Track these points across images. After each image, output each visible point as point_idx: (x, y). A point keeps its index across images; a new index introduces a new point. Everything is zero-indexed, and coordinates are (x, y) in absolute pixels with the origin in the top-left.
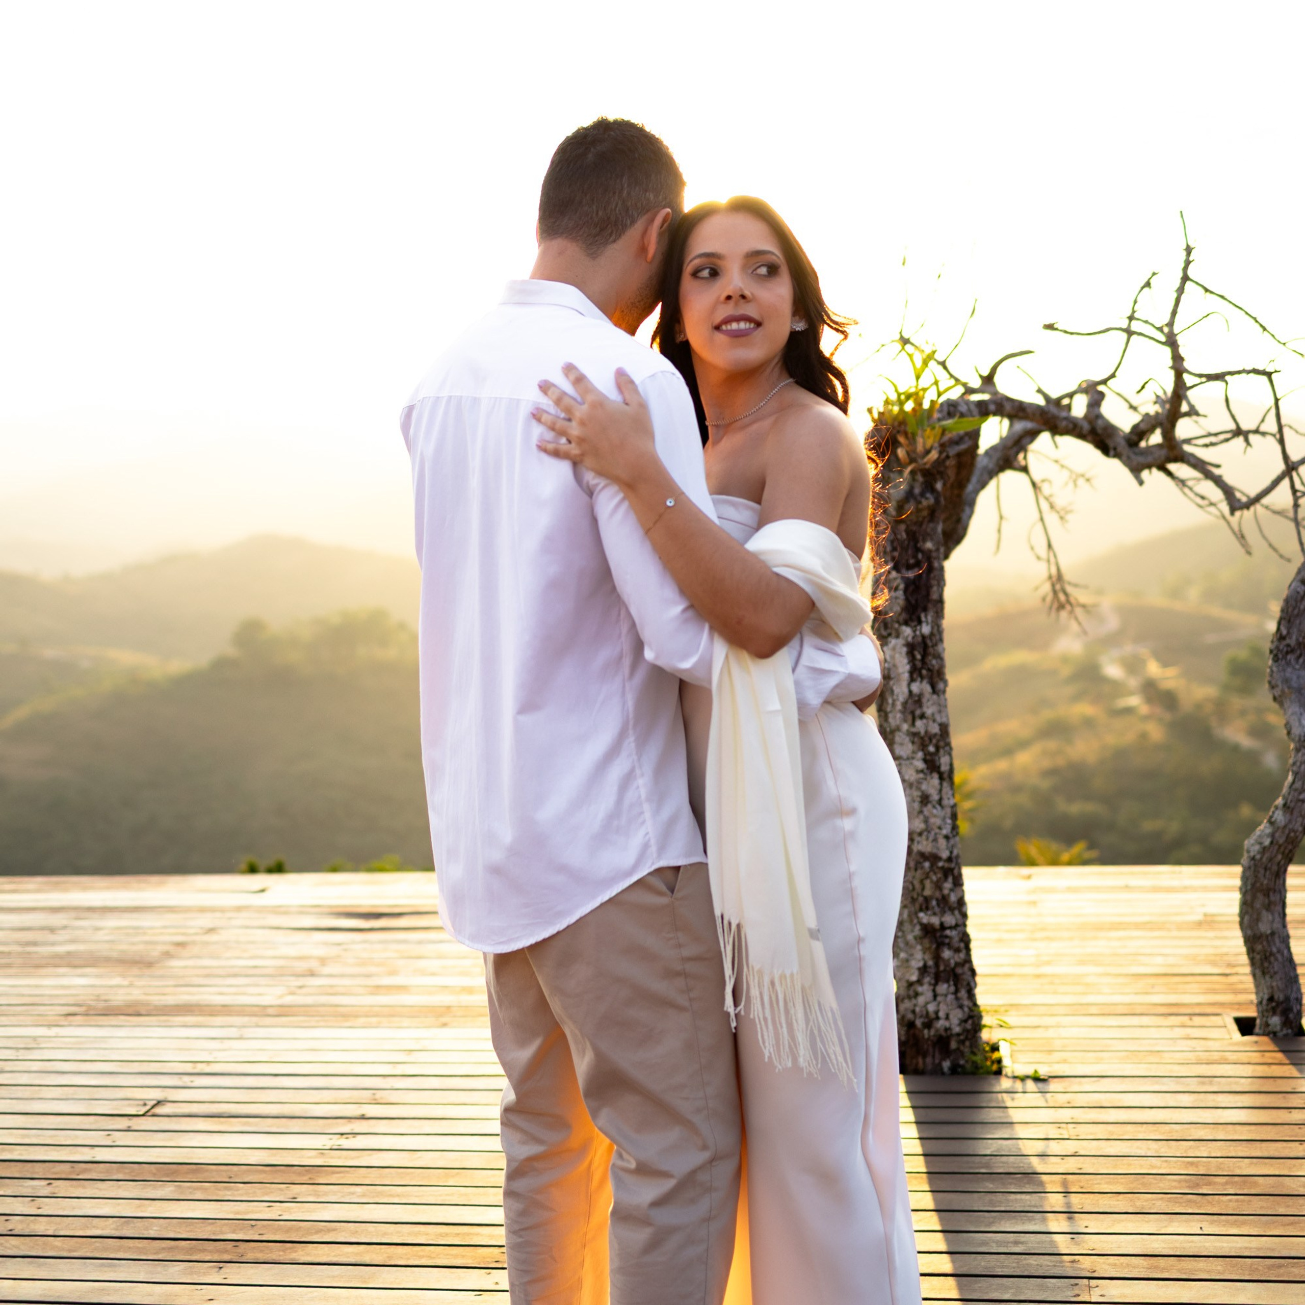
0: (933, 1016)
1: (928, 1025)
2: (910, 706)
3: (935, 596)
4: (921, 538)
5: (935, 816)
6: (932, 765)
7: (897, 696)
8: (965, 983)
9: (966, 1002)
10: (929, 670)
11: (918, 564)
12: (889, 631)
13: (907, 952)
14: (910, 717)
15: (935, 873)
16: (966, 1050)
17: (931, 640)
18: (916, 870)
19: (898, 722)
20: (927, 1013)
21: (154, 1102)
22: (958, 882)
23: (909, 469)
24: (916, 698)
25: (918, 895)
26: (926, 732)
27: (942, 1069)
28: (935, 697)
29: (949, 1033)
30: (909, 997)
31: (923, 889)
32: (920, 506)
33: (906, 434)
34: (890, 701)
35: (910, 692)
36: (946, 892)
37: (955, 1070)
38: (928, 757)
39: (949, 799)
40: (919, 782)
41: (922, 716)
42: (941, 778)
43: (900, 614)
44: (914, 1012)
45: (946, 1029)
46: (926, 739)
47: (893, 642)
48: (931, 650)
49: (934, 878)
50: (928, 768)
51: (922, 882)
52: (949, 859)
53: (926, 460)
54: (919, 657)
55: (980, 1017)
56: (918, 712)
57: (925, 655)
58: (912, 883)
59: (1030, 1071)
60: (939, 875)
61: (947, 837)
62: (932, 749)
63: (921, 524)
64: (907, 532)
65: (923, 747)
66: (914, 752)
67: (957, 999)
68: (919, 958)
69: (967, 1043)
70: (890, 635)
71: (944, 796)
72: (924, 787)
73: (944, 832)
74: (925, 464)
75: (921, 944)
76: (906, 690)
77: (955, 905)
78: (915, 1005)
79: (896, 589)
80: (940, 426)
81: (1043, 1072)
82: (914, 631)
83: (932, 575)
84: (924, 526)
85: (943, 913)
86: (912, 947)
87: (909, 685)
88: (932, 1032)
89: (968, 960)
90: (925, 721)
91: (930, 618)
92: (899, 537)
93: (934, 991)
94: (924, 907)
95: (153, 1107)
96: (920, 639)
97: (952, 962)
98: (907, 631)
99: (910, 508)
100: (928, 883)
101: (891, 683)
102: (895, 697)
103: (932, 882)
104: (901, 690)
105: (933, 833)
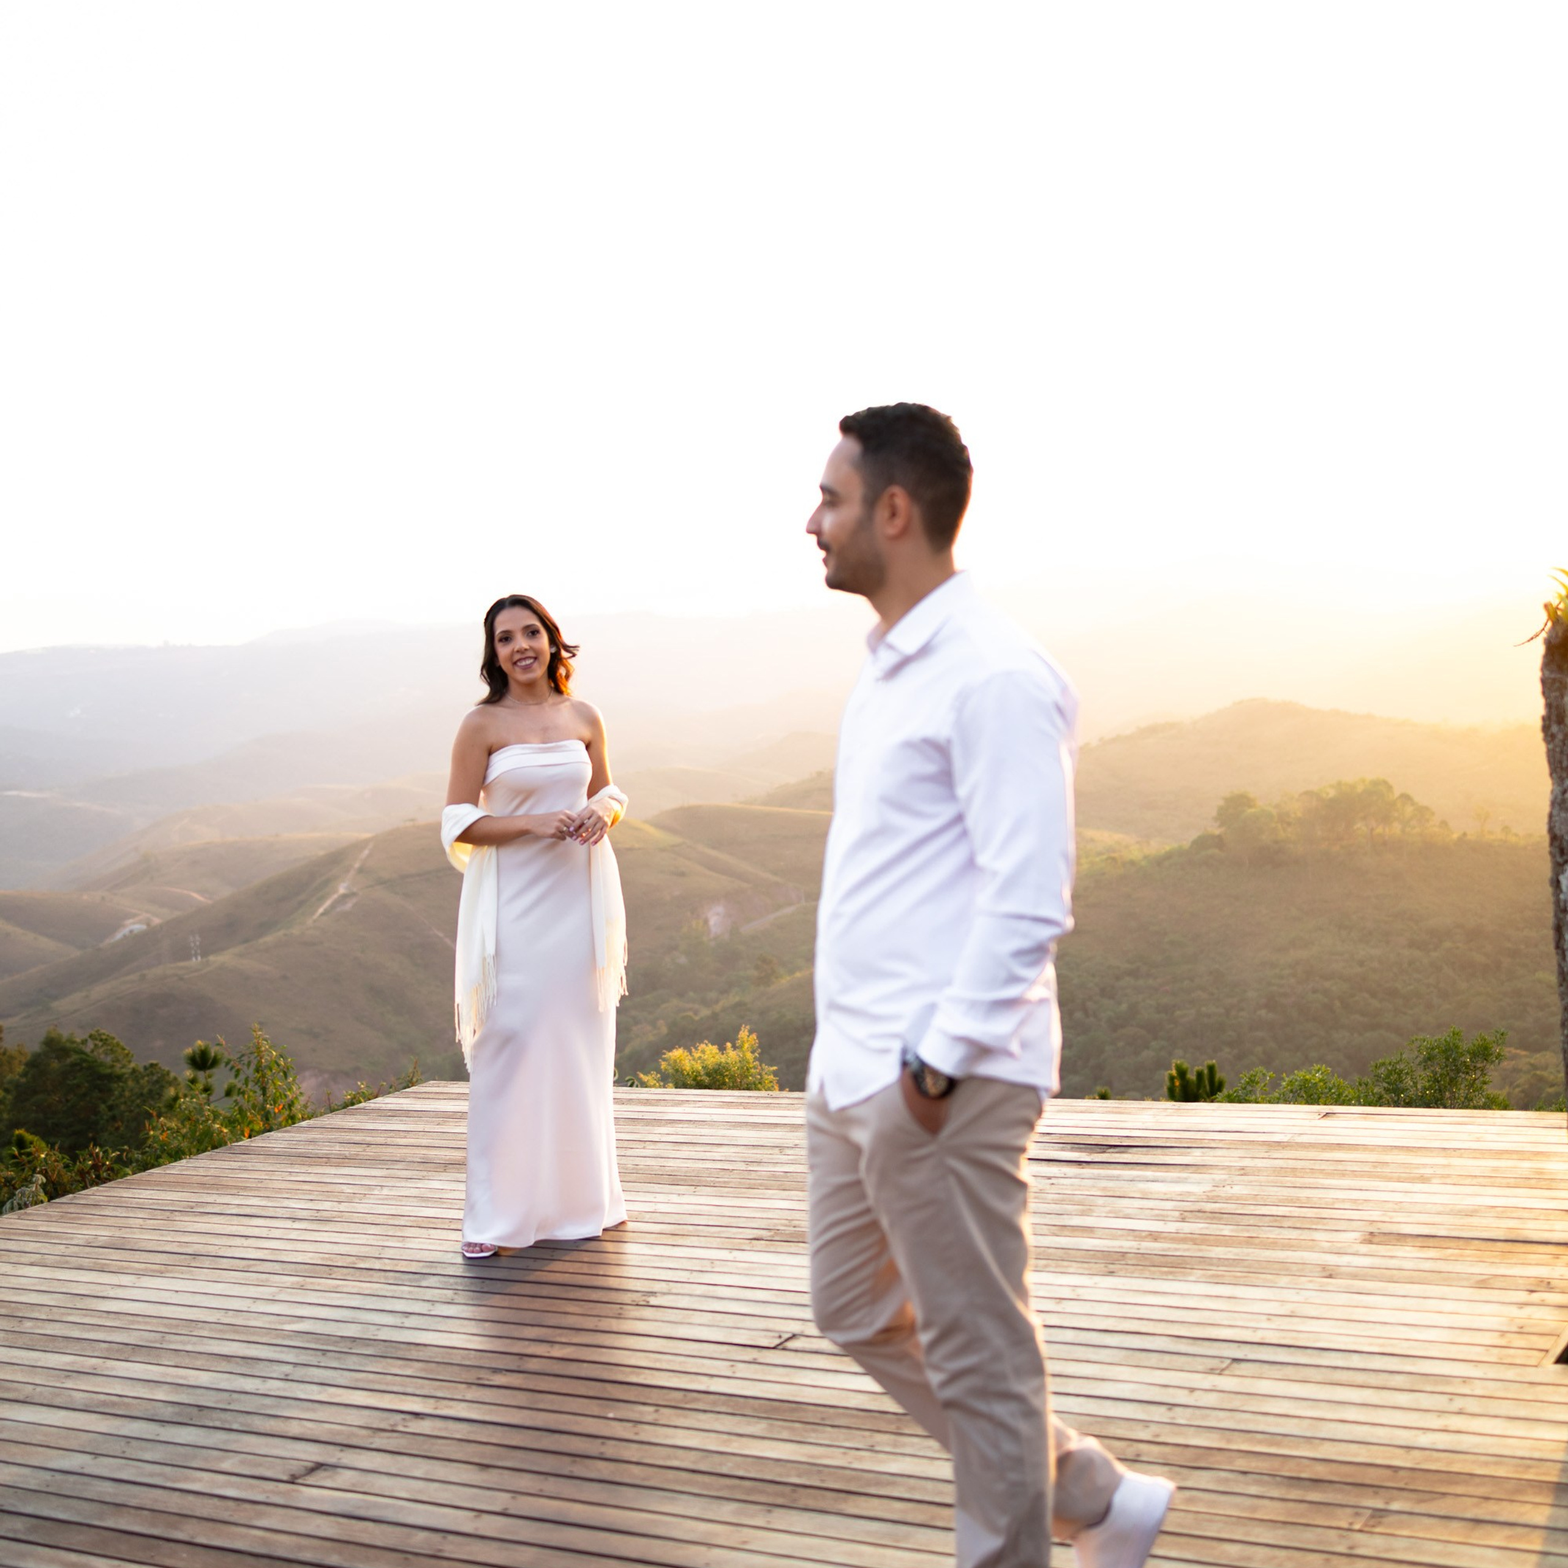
21: (789, 1335)
95: (787, 1340)
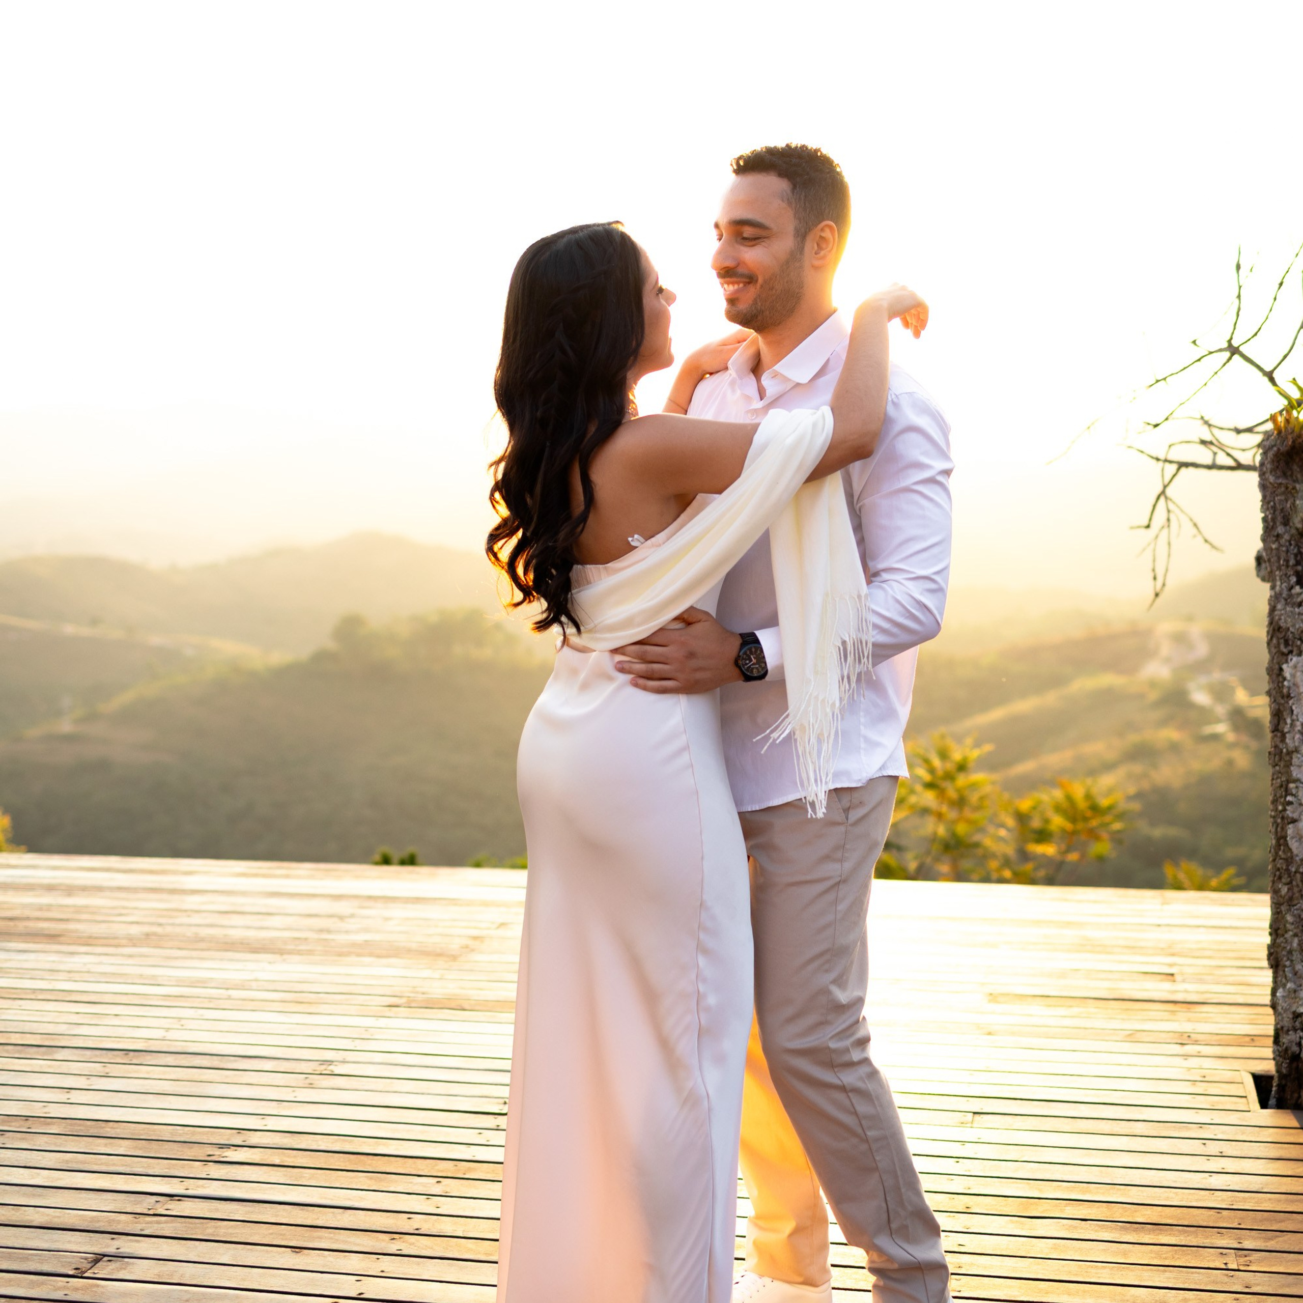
7: (1297, 716)
12: (1290, 648)
13: (1295, 983)
19: (1297, 743)
30: (1295, 1029)
34: (1289, 721)
47: (1295, 659)
70: (1291, 652)
79: (1300, 604)
101: (1291, 702)
102: (1294, 717)
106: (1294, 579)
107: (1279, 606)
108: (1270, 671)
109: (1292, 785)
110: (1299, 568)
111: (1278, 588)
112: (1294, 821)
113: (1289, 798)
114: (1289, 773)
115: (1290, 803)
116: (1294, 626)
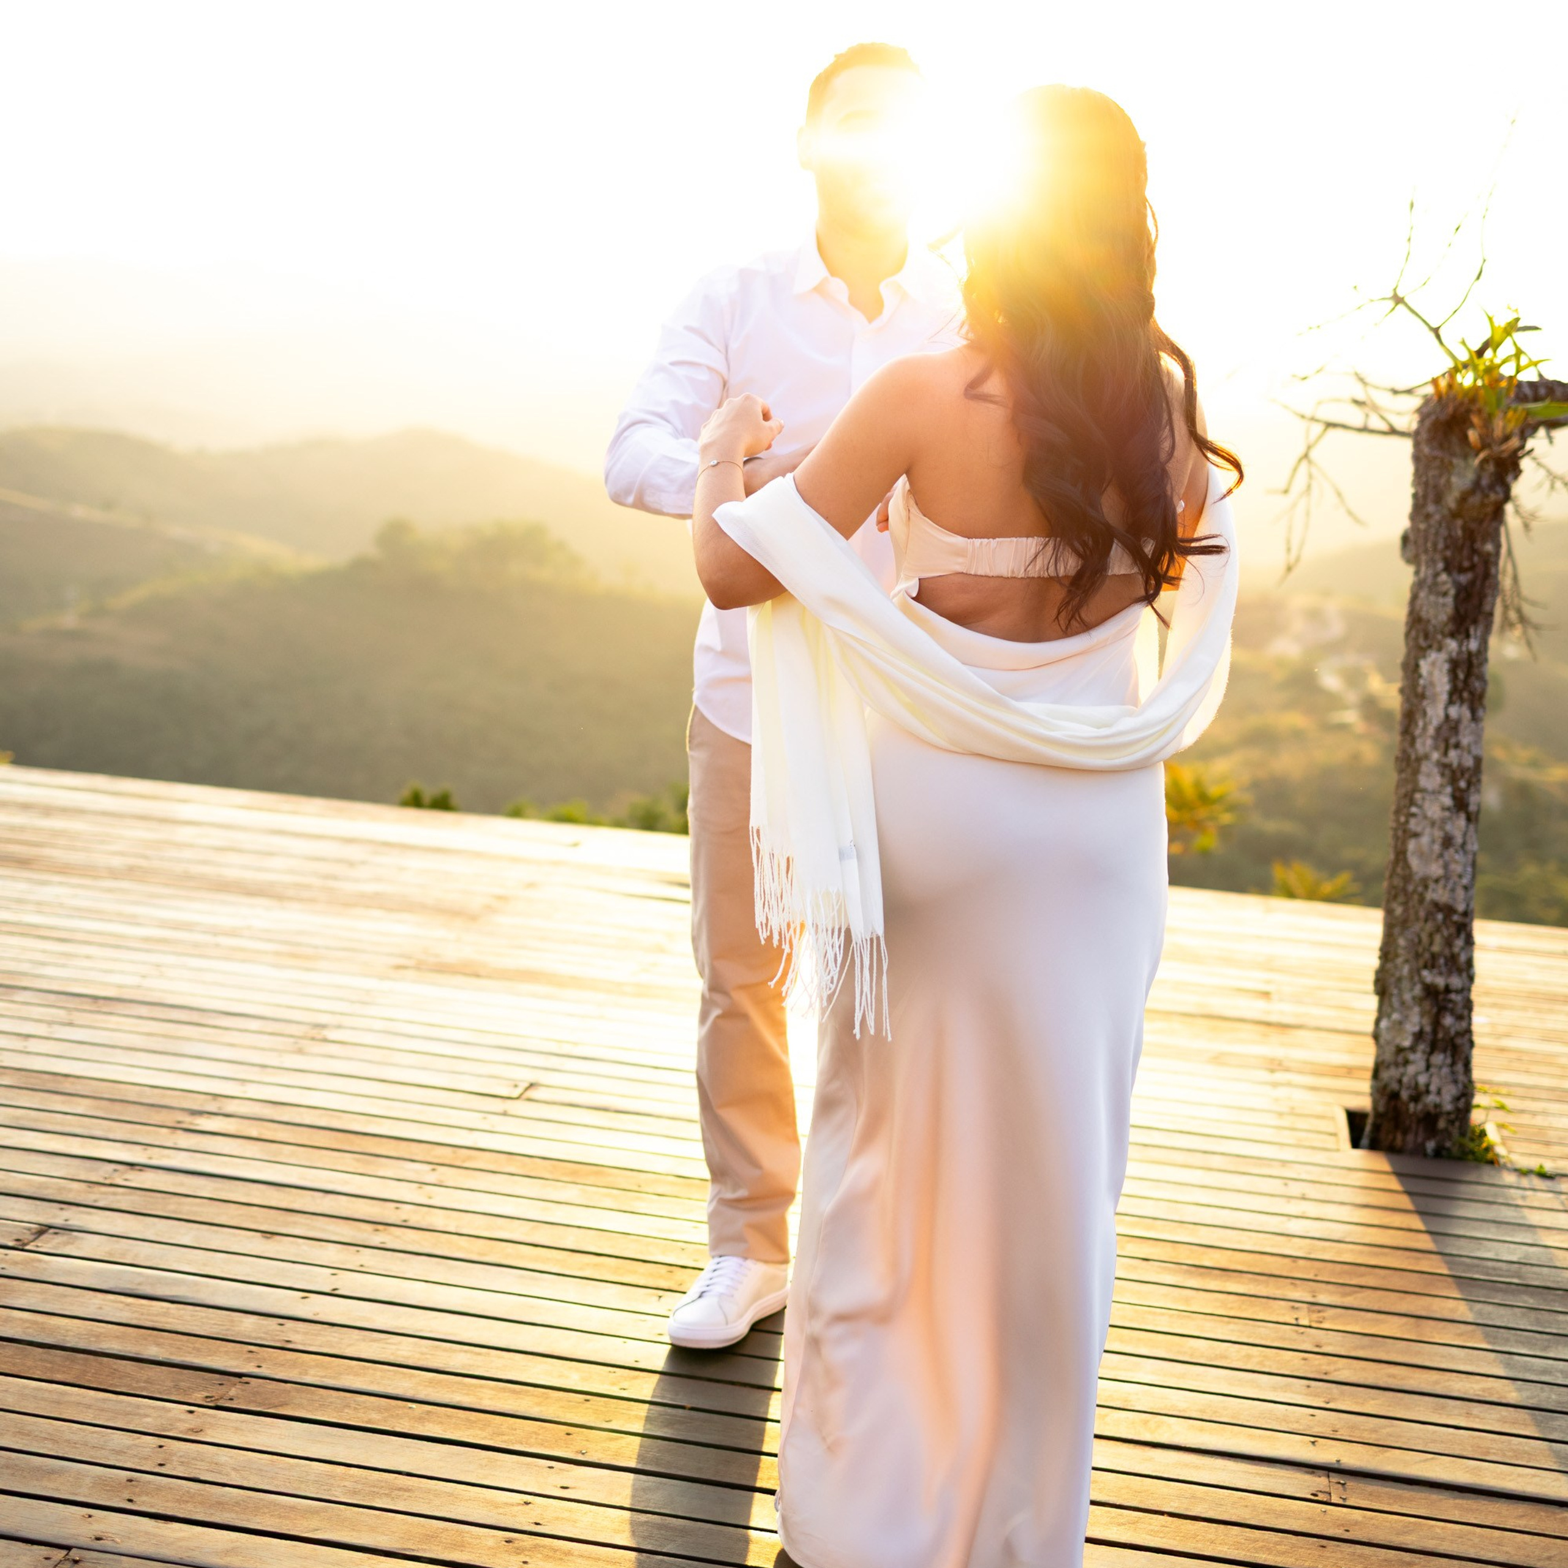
0: (1422, 1088)
1: (1416, 1098)
2: (1445, 732)
3: (1487, 608)
4: (1479, 538)
5: (1456, 862)
6: (1460, 803)
7: (1430, 719)
8: (1463, 1056)
9: (1461, 1078)
10: (1472, 693)
11: (1472, 567)
12: (1429, 642)
13: (1401, 1014)
14: (1442, 746)
15: (1447, 928)
16: (1455, 1132)
17: (1477, 658)
18: (1426, 920)
19: (1428, 749)
20: (1417, 1084)
21: (526, 1085)
22: (1469, 942)
23: (1482, 456)
24: (1453, 724)
25: (1424, 950)
26: (1460, 765)
27: (1425, 1150)
28: (1473, 725)
29: (1438, 1110)
30: (1397, 1065)
31: (1431, 943)
32: (1486, 501)
33: (1479, 411)
34: (1421, 723)
35: (1447, 717)
36: (1456, 950)
37: (1439, 1153)
38: (1458, 794)
39: (1473, 844)
40: (1444, 821)
41: (1457, 746)
42: (1469, 819)
43: (1446, 624)
44: (1400, 1081)
45: (1437, 1106)
46: (1459, 774)
47: (1433, 655)
48: (1476, 670)
49: (1446, 933)
50: (1455, 806)
51: (1431, 936)
52: (1466, 914)
53: (1504, 447)
54: (1461, 676)
55: (1472, 1096)
56: (1453, 741)
57: (1468, 675)
58: (1419, 936)
59: (1533, 1163)
60: (1452, 930)
61: (1466, 888)
62: (1463, 784)
63: (1481, 522)
64: (1464, 528)
65: (1453, 781)
66: (1442, 786)
67: (1453, 1073)
68: (1415, 1021)
69: (1457, 1124)
70: (1430, 647)
71: (1469, 841)
72: (1448, 827)
73: (1465, 881)
74: (1503, 451)
75: (1420, 1005)
76: (1441, 713)
77: (1464, 966)
78: (1402, 1075)
79: (1445, 594)
80: (1524, 409)
81: (1549, 1166)
82: (1460, 645)
83: (1487, 583)
84: (1485, 525)
85: (1450, 973)
86: (1409, 1008)
87: (1446, 708)
88: (1420, 1107)
89: (1468, 1031)
90: (1459, 752)
91: (1479, 633)
92: (1453, 533)
93: (1428, 1061)
94: (1429, 964)
95: (527, 1089)
96: (1465, 656)
97: (1453, 1032)
98: (1452, 645)
99: (1475, 500)
100: (1438, 939)
101: (1425, 703)
102: (1427, 719)
103: (1443, 936)
104: (1435, 712)
105: (1451, 882)
106: (1440, 565)
107: (1422, 594)
108: (1405, 666)
109: (1418, 796)
110: (1448, 553)
111: (1422, 575)
112: (1416, 835)
113: (1414, 810)
114: (1415, 782)
115: (1414, 815)
116: (1436, 617)
